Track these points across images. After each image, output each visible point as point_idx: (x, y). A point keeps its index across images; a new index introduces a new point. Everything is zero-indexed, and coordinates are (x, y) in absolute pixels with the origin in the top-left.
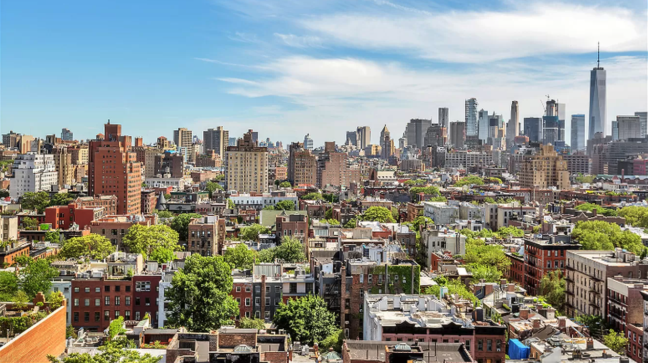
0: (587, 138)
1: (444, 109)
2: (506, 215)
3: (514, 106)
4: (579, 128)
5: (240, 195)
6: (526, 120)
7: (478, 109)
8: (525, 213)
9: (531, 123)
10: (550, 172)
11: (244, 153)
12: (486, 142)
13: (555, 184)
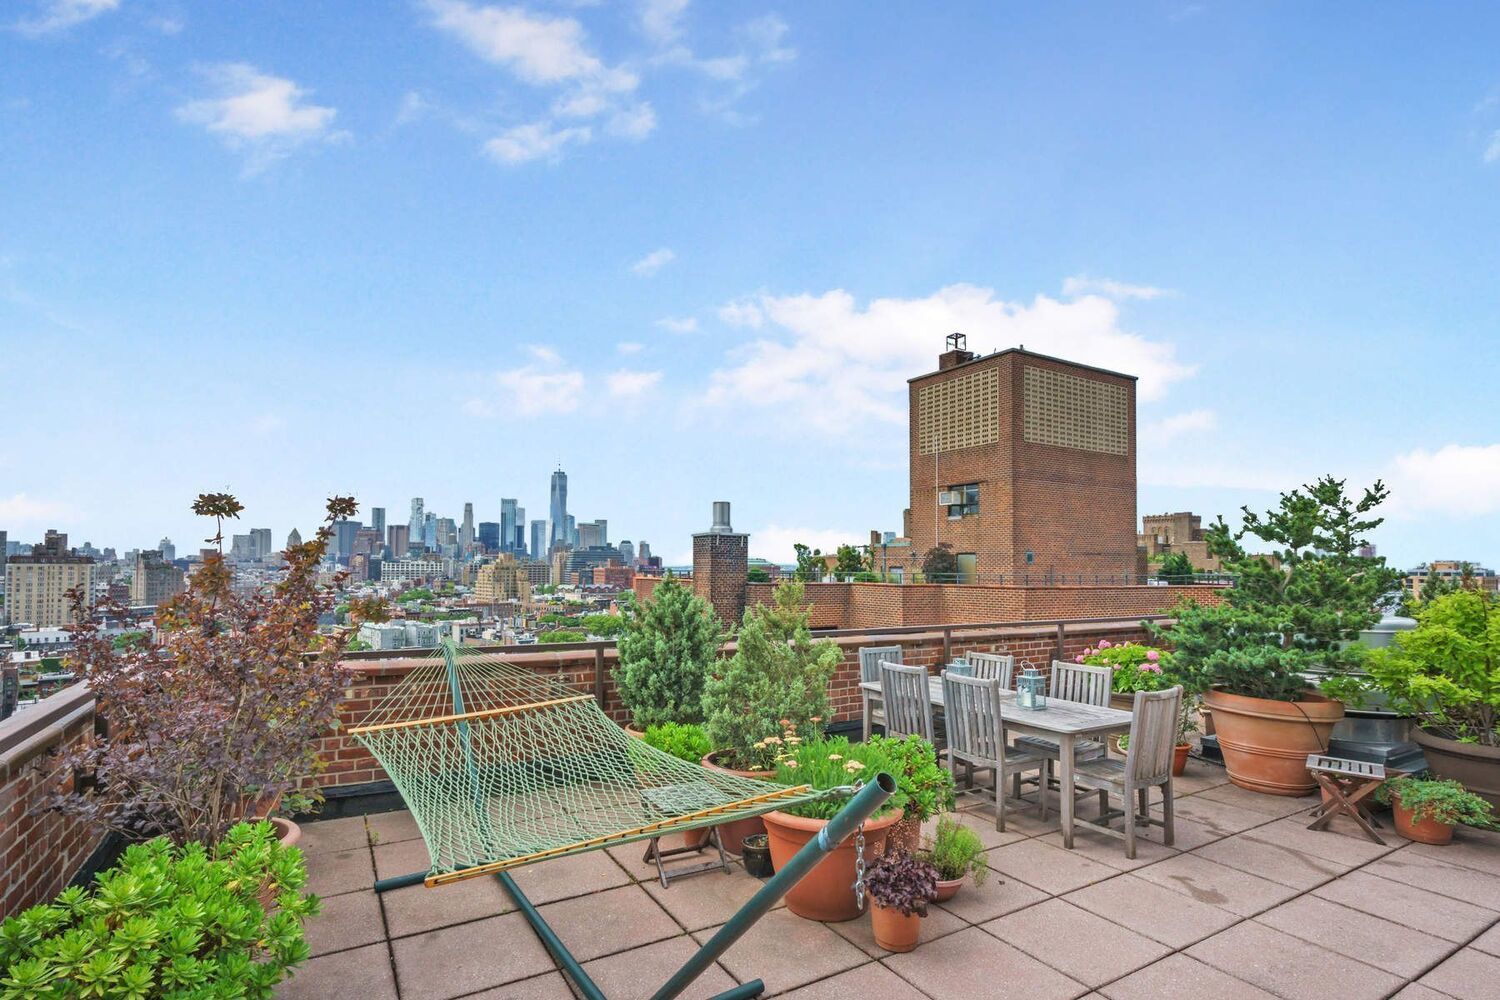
0: (548, 545)
1: (378, 509)
2: (462, 633)
3: (469, 508)
4: (540, 534)
5: (41, 629)
6: (481, 525)
7: (426, 510)
8: (483, 629)
9: (488, 530)
10: (510, 582)
11: (46, 566)
12: (434, 550)
13: (515, 596)
